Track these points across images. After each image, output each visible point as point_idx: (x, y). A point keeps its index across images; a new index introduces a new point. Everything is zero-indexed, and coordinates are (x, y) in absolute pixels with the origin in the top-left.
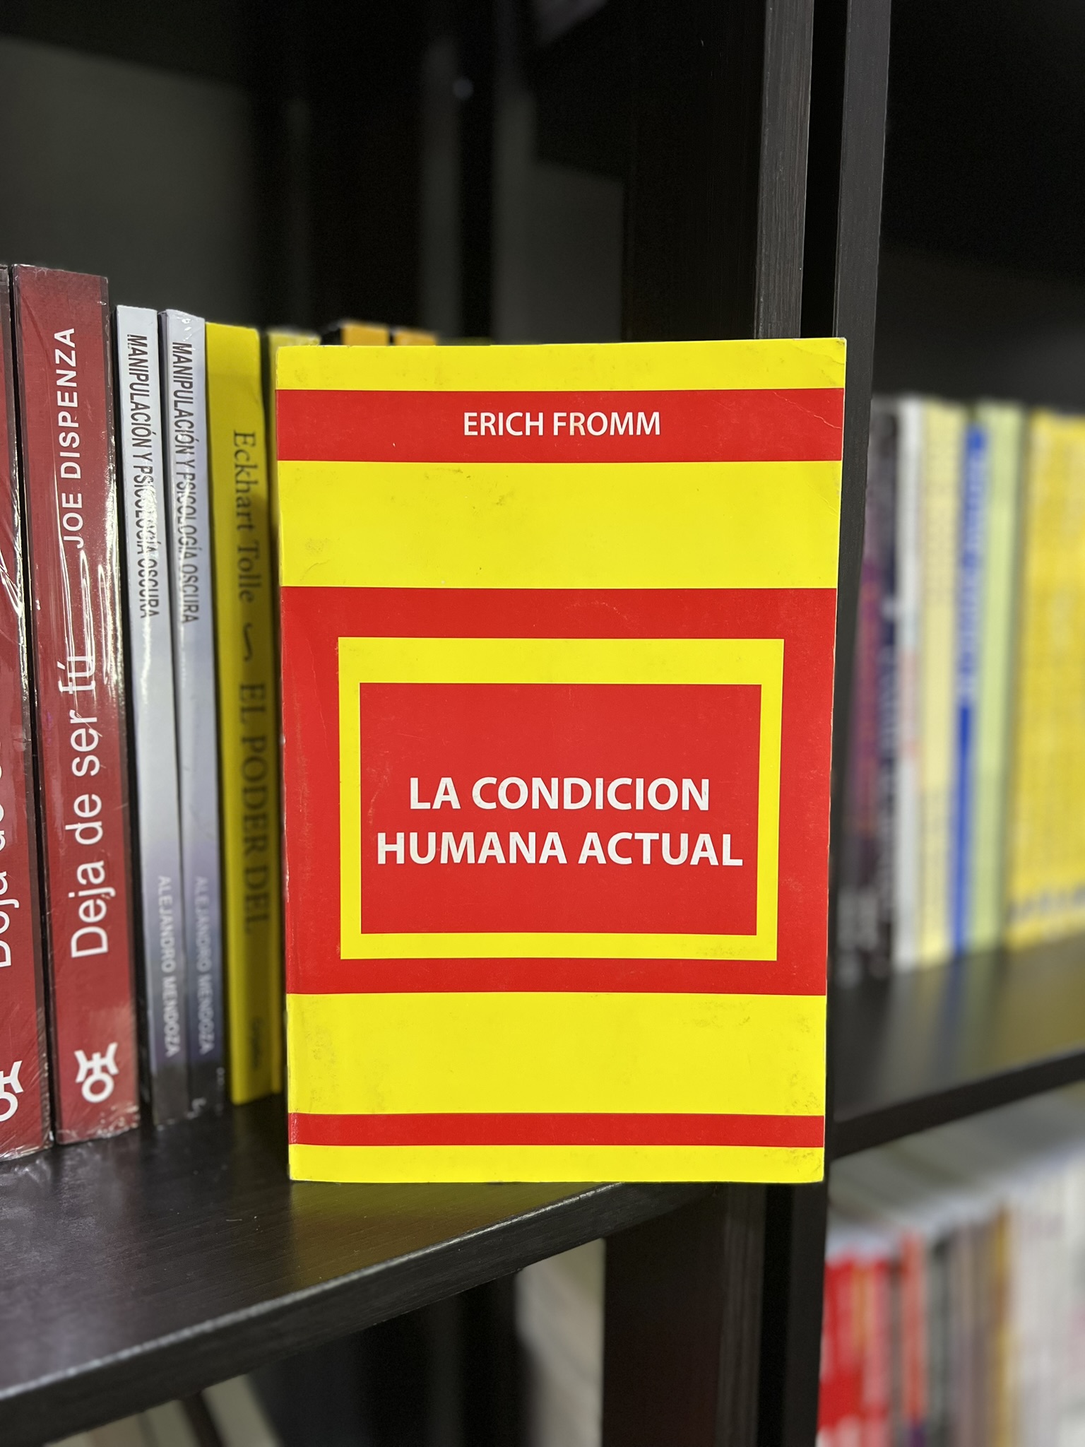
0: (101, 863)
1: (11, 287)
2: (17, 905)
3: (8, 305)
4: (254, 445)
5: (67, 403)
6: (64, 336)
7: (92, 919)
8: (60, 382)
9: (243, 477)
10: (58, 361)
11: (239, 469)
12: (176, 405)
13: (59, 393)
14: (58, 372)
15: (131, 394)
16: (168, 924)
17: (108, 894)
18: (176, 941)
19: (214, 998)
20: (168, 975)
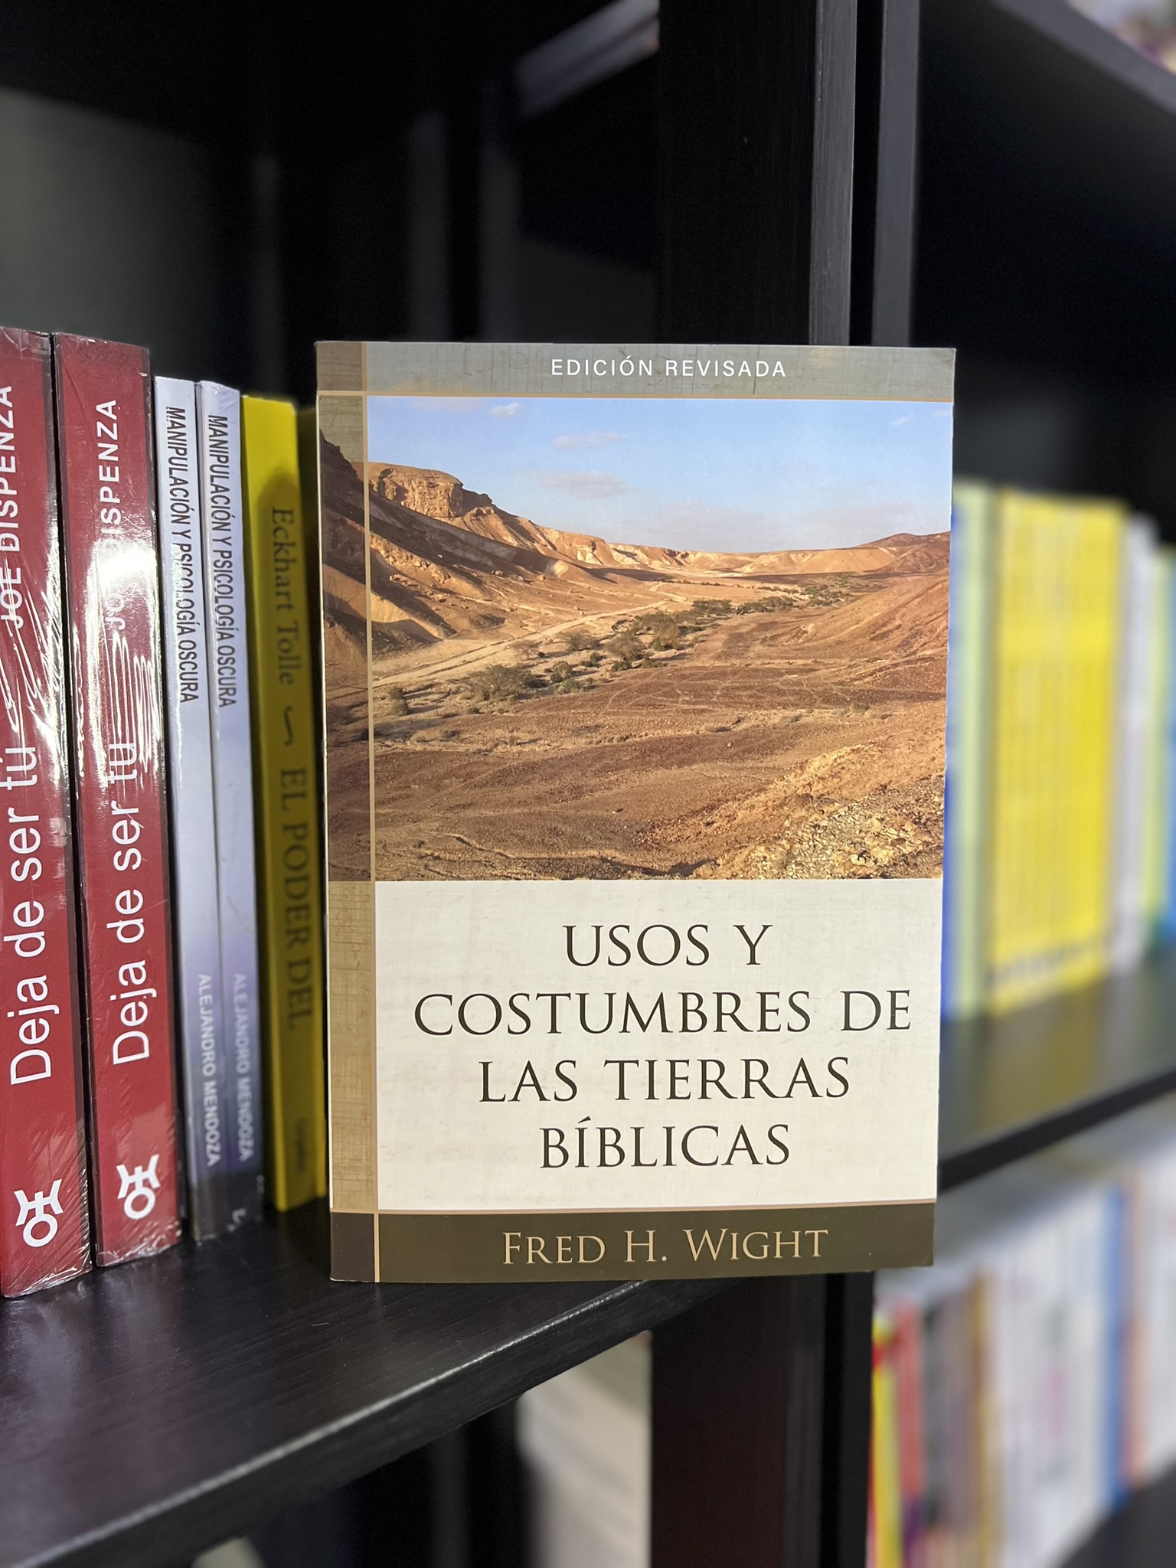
0: (143, 963)
1: (52, 356)
2: (57, 1011)
3: (49, 375)
4: (292, 522)
5: (108, 478)
6: (106, 408)
7: (134, 1022)
8: (102, 456)
9: (281, 555)
10: (99, 435)
11: (278, 547)
12: (212, 480)
13: (101, 467)
14: (100, 445)
15: (170, 468)
16: (208, 1026)
17: (149, 995)
18: (216, 1042)
19: (253, 1101)
20: (209, 1079)
